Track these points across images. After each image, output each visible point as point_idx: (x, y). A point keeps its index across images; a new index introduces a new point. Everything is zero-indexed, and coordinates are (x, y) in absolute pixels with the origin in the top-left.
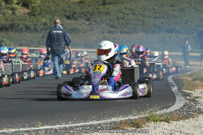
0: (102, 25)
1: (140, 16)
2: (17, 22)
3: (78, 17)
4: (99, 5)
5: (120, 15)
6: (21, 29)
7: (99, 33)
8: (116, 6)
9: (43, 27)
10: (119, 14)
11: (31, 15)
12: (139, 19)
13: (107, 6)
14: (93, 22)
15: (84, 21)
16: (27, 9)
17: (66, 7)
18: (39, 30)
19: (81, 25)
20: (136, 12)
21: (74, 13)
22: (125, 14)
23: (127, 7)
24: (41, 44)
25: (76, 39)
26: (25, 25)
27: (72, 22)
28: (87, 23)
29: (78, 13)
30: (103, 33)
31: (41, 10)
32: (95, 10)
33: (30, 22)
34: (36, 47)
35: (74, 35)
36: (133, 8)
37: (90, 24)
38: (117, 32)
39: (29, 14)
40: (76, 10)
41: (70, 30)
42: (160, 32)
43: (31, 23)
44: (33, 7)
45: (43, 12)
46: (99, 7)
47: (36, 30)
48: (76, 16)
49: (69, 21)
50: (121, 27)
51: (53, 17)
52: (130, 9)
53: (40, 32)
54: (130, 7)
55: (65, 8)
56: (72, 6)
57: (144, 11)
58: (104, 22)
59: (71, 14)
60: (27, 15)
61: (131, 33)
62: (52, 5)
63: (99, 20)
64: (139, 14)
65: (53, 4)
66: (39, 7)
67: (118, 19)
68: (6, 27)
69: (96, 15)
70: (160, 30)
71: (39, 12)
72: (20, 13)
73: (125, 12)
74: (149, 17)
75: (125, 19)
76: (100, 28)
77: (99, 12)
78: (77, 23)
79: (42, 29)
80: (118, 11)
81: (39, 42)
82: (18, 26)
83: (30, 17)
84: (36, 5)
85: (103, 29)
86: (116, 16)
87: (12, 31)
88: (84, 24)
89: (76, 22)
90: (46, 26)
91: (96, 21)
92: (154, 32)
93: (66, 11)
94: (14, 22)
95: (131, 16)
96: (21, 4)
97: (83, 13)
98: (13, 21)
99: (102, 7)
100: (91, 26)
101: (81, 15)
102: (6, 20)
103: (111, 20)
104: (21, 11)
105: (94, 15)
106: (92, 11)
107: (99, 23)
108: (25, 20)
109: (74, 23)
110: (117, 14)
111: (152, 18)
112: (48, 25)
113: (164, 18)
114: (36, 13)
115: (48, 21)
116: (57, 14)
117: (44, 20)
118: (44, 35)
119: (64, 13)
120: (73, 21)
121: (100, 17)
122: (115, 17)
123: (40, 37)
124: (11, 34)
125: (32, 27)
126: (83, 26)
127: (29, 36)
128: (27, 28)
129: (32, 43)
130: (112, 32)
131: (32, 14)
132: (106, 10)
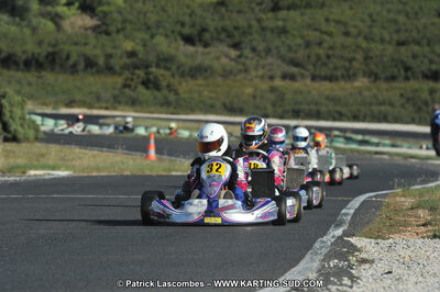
0: (270, 60)
1: (360, 39)
2: (66, 48)
3: (212, 39)
4: (263, 11)
5: (313, 35)
6: (74, 66)
7: (262, 77)
8: (302, 14)
9: (128, 61)
10: (311, 33)
11: (101, 33)
12: (358, 47)
13: (283, 14)
14: (247, 52)
15: (226, 49)
16: (92, 18)
17: (184, 15)
18: (117, 68)
19: (218, 58)
20: (353, 30)
21: (204, 30)
22: (325, 33)
23: (331, 17)
24: (119, 103)
25: (206, 93)
26: (85, 55)
27: (196, 52)
28: (233, 53)
29: (212, 29)
30: (272, 78)
31: (124, 21)
32: (254, 23)
33: (95, 48)
34: (106, 108)
35: (200, 81)
36: (343, 19)
37: (240, 56)
38: (303, 76)
39: (94, 29)
40: (209, 21)
41: (191, 70)
42: (407, 78)
43: (98, 52)
44: (105, 14)
45: (129, 27)
46: (264, 17)
47: (110, 69)
48: (207, 36)
49: (190, 49)
50: (314, 65)
51: (152, 37)
52: (338, 22)
53: (120, 74)
54: (336, 17)
55: (181, 18)
56: (199, 11)
57: (370, 27)
58: (274, 51)
59: (195, 33)
60: (89, 32)
61: (337, 79)
62: (151, 9)
63: (261, 47)
64: (359, 34)
65: (155, 6)
66: (120, 12)
67: (308, 45)
68: (37, 61)
69: (256, 36)
70: (409, 74)
71: (120, 26)
72: (73, 28)
73: (324, 27)
74: (382, 41)
75: (325, 45)
76: (263, 67)
77: (263, 29)
78: (208, 53)
79: (126, 67)
80: (309, 26)
81: (115, 97)
82: (68, 57)
83: (96, 38)
84: (113, 8)
85: (270, 70)
86: (303, 37)
87: (53, 70)
88: (227, 56)
89: (208, 50)
90: (134, 60)
91: (254, 50)
92: (393, 78)
93: (183, 25)
94: (57, 49)
95: (340, 40)
96: (77, 5)
97: (224, 29)
98: (55, 46)
99: (270, 15)
100: (243, 60)
101: (219, 33)
102: (40, 43)
103: (290, 49)
104: (76, 21)
105: (251, 34)
106: (246, 25)
107: (263, 54)
108: (86, 44)
109: (203, 53)
110: (305, 32)
111: (390, 43)
112: (140, 56)
113: (418, 43)
114: (112, 29)
115: (140, 49)
116: (161, 31)
117: (129, 46)
118: (129, 82)
119: (178, 28)
120: (200, 49)
121: (264, 41)
122: (299, 41)
123: (119, 86)
124: (49, 76)
125: (101, 61)
126: (224, 60)
127: (93, 82)
128: (90, 64)
129: (98, 99)
130: (292, 77)
131: (102, 30)
132: (280, 23)
